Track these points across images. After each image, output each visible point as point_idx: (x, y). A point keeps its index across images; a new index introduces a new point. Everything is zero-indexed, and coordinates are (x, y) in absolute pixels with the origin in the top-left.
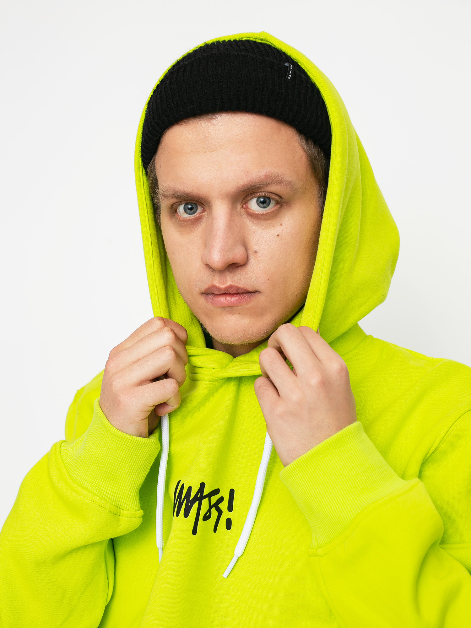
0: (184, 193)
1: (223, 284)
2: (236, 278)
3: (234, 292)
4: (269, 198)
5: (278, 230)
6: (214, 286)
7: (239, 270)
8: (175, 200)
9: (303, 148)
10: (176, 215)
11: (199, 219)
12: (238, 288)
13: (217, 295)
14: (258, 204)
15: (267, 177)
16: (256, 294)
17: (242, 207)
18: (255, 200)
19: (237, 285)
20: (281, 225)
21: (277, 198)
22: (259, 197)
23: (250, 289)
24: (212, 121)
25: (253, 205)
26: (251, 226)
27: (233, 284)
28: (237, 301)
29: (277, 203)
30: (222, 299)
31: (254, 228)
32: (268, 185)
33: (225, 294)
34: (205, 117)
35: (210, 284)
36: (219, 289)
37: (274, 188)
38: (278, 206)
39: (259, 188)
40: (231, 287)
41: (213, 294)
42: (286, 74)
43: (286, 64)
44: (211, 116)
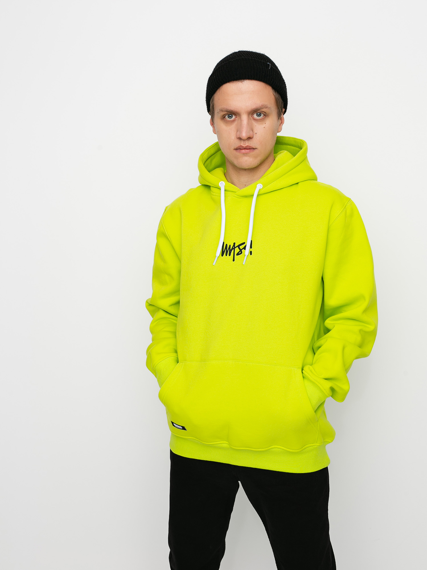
0: (231, 110)
1: (245, 145)
2: (249, 143)
3: (248, 148)
4: (261, 113)
5: (264, 125)
6: (241, 146)
7: (250, 140)
8: (226, 113)
9: (274, 95)
10: (224, 119)
11: (234, 121)
12: (250, 147)
13: (242, 149)
14: (257, 116)
15: (262, 105)
16: (256, 149)
17: (251, 116)
18: (256, 114)
19: (250, 145)
20: (265, 123)
21: (264, 113)
22: (257, 113)
23: (254, 148)
24: (243, 83)
25: (255, 116)
26: (254, 123)
27: (248, 145)
28: (249, 151)
29: (264, 115)
30: (243, 151)
31: (255, 124)
32: (262, 108)
33: (245, 149)
34: (240, 81)
35: (239, 145)
36: (243, 147)
37: (264, 110)
38: (265, 116)
39: (259, 110)
40: (247, 146)
41: (241, 149)
42: (269, 67)
43: (268, 63)
44: (242, 81)
